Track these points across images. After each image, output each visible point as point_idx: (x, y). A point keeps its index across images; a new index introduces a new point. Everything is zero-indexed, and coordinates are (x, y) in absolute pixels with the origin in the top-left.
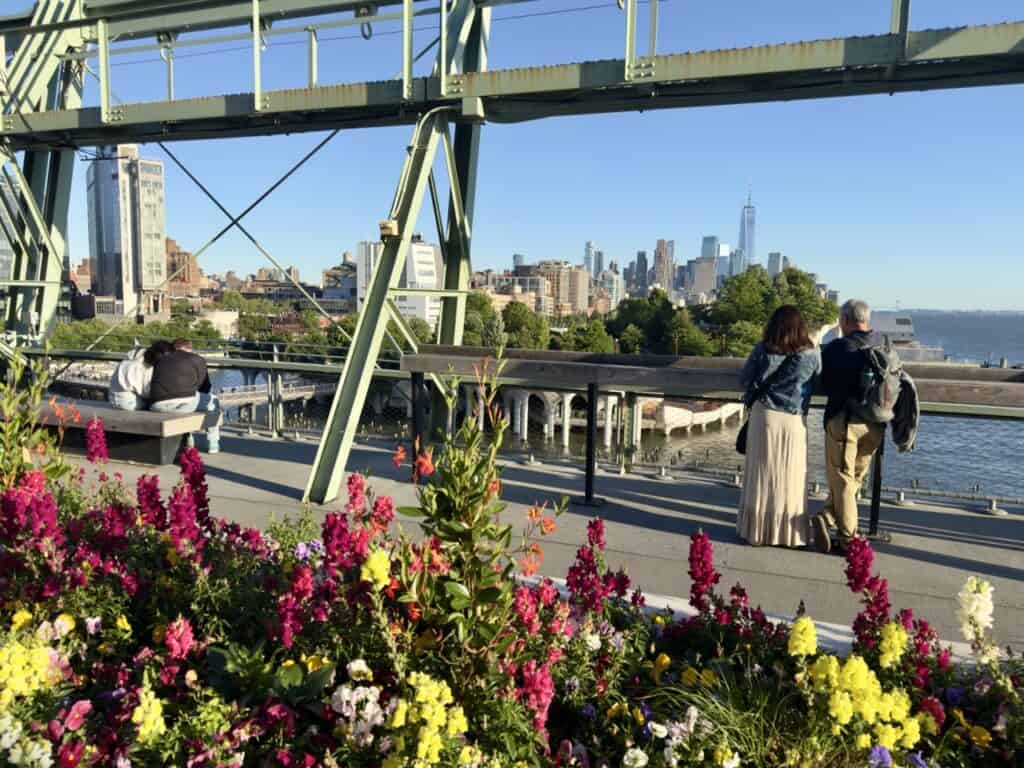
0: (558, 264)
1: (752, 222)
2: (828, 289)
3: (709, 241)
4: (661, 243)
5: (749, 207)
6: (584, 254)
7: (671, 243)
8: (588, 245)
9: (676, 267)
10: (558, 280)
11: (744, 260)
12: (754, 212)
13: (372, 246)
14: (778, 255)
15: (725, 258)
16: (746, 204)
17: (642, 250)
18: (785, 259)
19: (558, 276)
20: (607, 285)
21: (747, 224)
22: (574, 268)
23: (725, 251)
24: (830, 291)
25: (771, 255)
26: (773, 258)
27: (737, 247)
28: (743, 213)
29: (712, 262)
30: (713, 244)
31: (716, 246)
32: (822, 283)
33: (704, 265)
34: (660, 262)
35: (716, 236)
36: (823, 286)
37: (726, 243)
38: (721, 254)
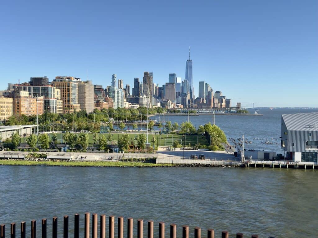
0: (68, 78)
1: (191, 67)
2: (226, 98)
3: (172, 76)
4: (146, 74)
5: (189, 60)
6: (111, 81)
7: (151, 74)
8: (113, 76)
9: (157, 88)
10: (68, 89)
11: (188, 85)
12: (192, 63)
14: (203, 82)
15: (179, 84)
16: (189, 59)
17: (136, 77)
18: (206, 84)
19: (69, 86)
20: (111, 94)
21: (189, 67)
22: (82, 83)
23: (179, 80)
24: (227, 99)
25: (200, 83)
26: (201, 84)
27: (185, 79)
28: (187, 63)
29: (173, 85)
30: (174, 77)
31: (175, 78)
32: (223, 95)
33: (170, 87)
34: (146, 83)
35: (175, 73)
36: (224, 97)
37: (180, 77)
38: (178, 82)
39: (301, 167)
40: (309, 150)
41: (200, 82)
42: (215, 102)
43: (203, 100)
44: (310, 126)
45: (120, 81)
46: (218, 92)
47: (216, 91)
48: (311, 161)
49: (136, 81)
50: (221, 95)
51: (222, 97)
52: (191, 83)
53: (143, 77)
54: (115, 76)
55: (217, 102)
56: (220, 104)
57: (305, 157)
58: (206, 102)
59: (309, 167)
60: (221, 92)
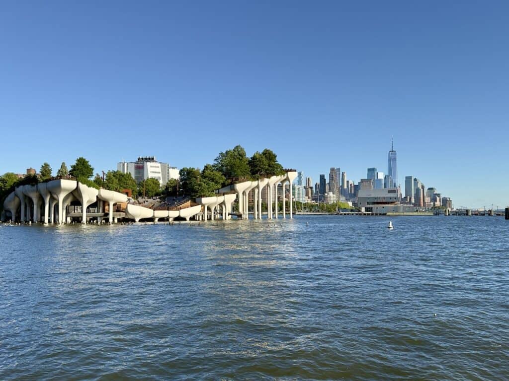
1: (395, 159)
2: (441, 196)
3: (372, 171)
4: (332, 169)
5: (393, 151)
7: (339, 169)
11: (392, 181)
12: (396, 154)
13: (126, 164)
14: (411, 177)
15: (380, 180)
16: (391, 150)
17: (322, 174)
18: (415, 180)
21: (392, 160)
23: (381, 176)
24: (442, 198)
26: (408, 179)
27: (387, 174)
28: (389, 154)
29: (370, 182)
30: (374, 172)
31: (376, 173)
32: (438, 193)
33: (366, 184)
34: (332, 180)
35: (376, 168)
36: (439, 195)
37: (381, 172)
38: (379, 178)
39: (365, 214)
40: (369, 206)
41: (406, 177)
42: (426, 201)
43: (410, 199)
44: (370, 195)
45: (309, 179)
46: (431, 189)
47: (428, 188)
48: (370, 211)
49: (322, 178)
50: (435, 193)
51: (436, 194)
52: (395, 179)
53: (330, 173)
54: (302, 174)
55: (429, 201)
56: (432, 203)
57: (367, 209)
58: (415, 201)
59: (368, 214)
60: (435, 189)
